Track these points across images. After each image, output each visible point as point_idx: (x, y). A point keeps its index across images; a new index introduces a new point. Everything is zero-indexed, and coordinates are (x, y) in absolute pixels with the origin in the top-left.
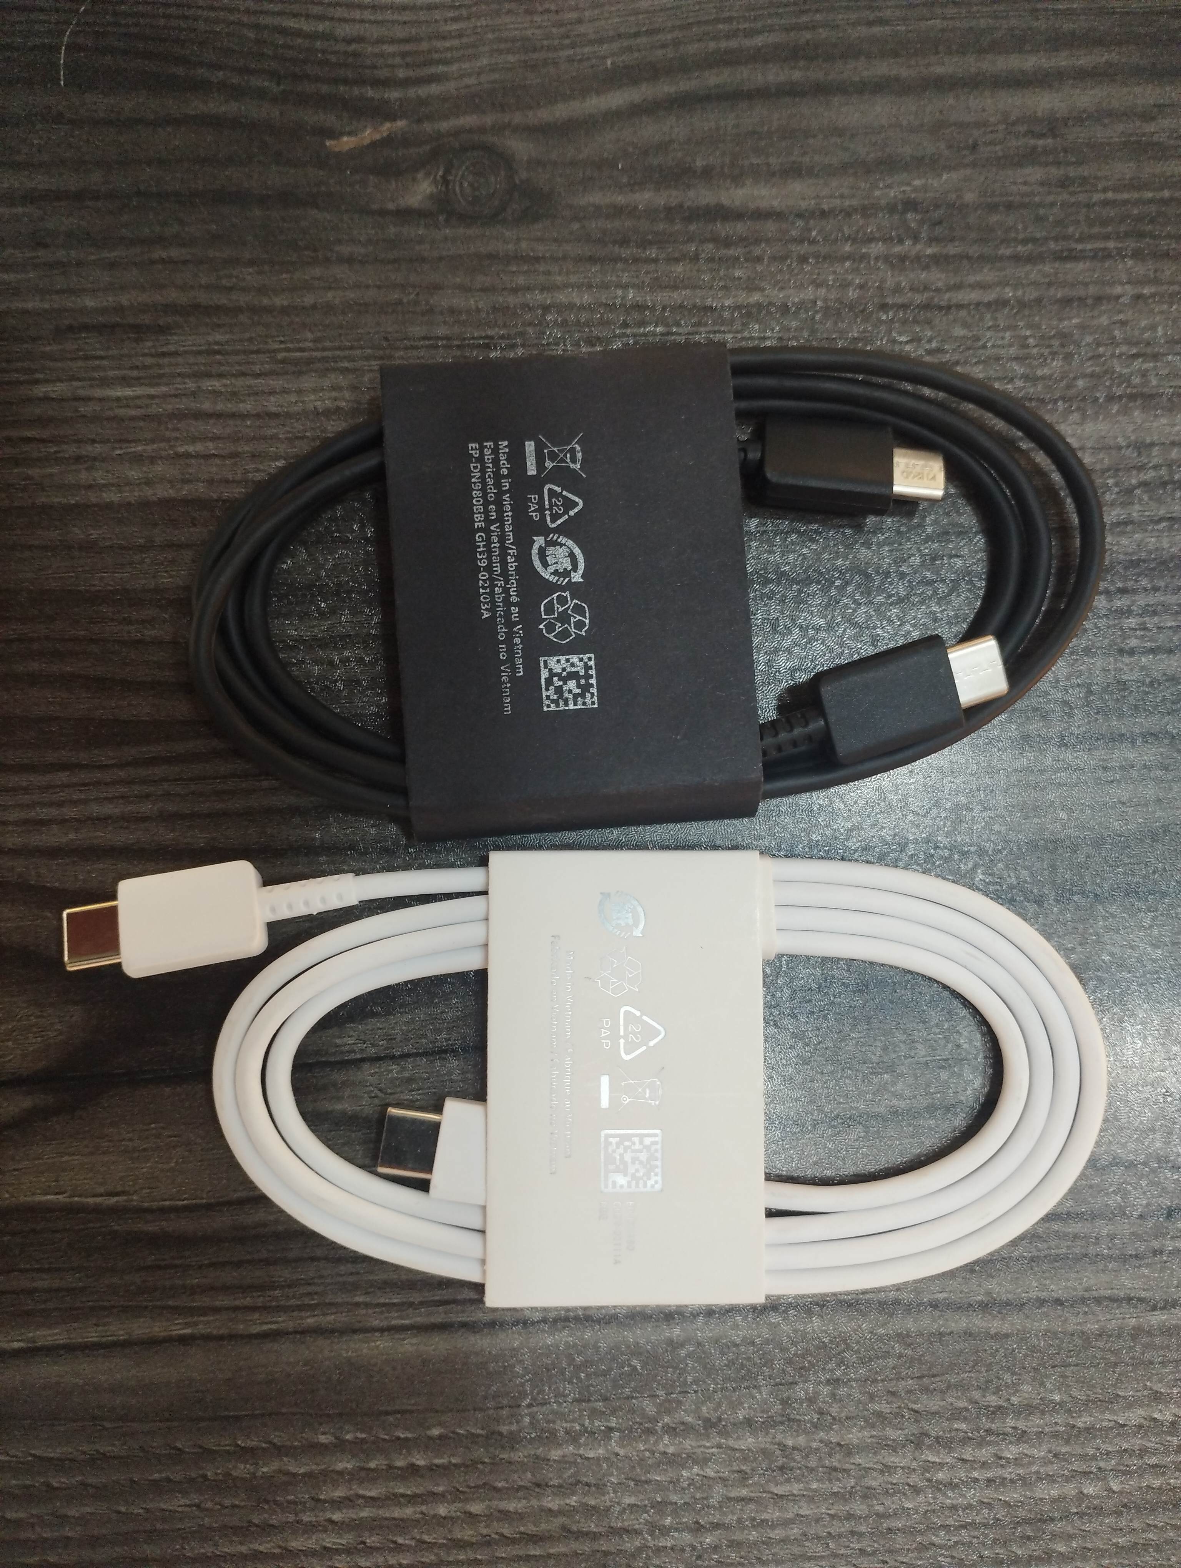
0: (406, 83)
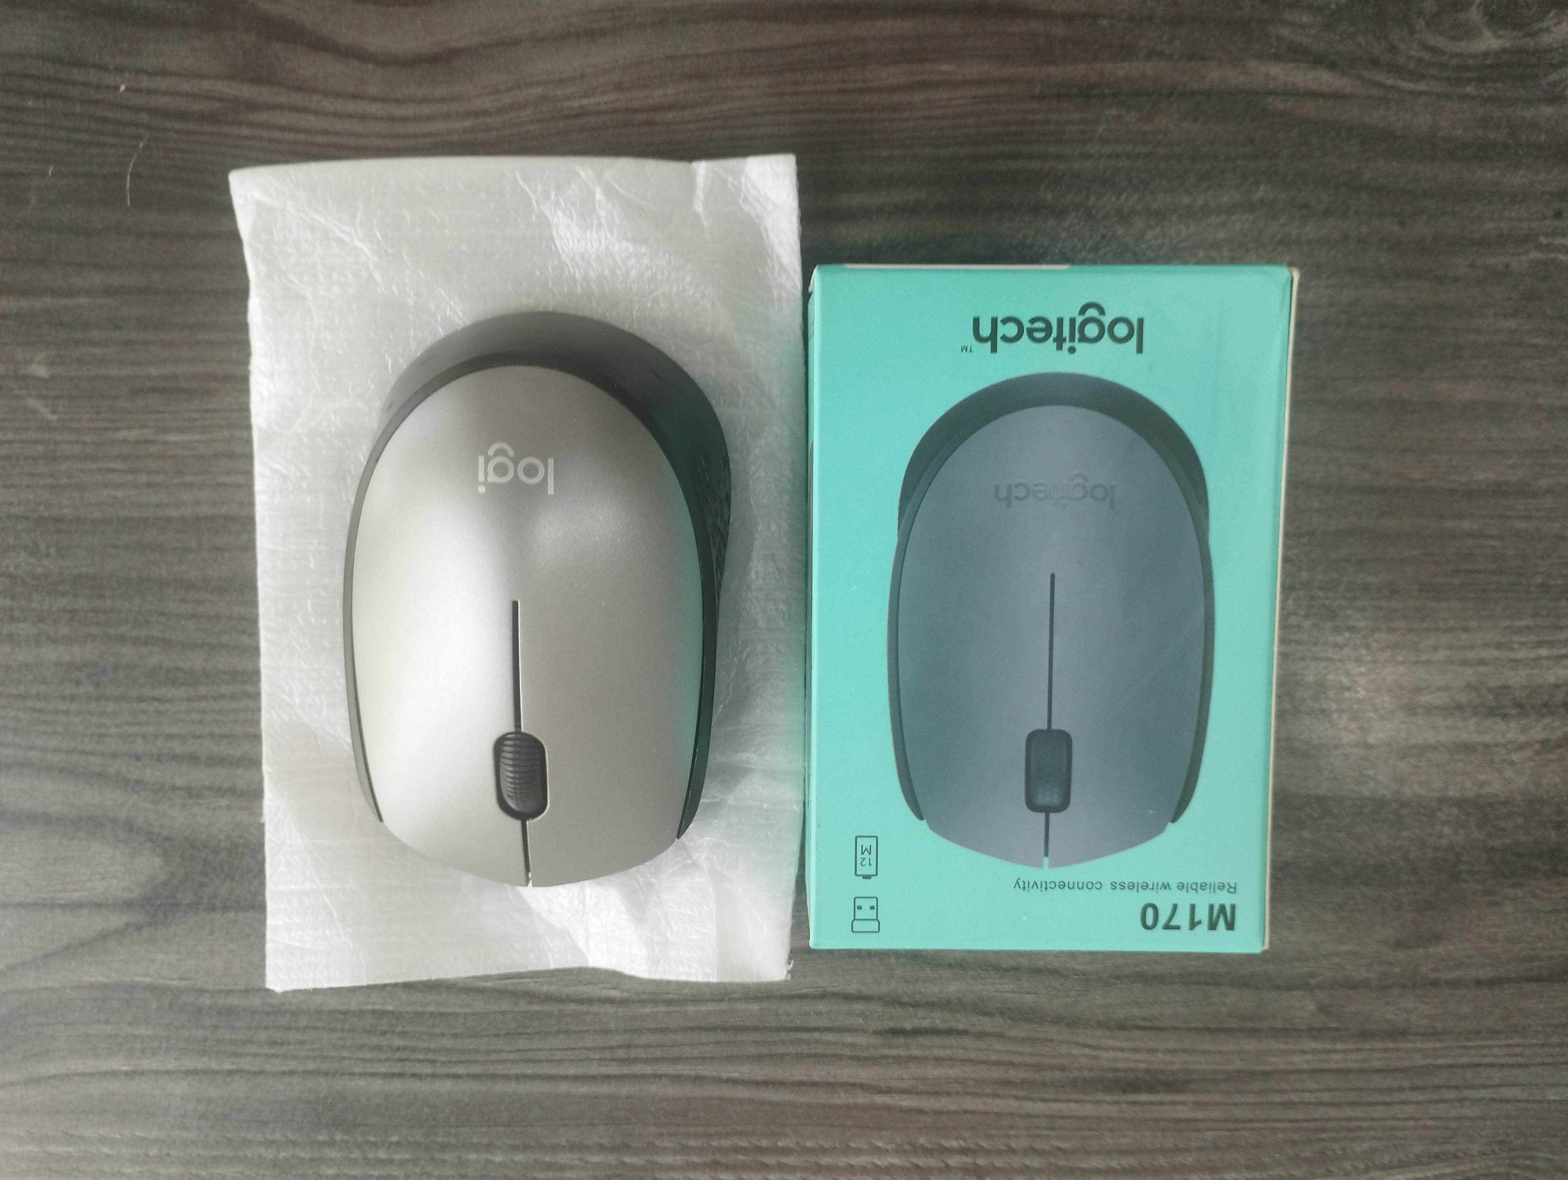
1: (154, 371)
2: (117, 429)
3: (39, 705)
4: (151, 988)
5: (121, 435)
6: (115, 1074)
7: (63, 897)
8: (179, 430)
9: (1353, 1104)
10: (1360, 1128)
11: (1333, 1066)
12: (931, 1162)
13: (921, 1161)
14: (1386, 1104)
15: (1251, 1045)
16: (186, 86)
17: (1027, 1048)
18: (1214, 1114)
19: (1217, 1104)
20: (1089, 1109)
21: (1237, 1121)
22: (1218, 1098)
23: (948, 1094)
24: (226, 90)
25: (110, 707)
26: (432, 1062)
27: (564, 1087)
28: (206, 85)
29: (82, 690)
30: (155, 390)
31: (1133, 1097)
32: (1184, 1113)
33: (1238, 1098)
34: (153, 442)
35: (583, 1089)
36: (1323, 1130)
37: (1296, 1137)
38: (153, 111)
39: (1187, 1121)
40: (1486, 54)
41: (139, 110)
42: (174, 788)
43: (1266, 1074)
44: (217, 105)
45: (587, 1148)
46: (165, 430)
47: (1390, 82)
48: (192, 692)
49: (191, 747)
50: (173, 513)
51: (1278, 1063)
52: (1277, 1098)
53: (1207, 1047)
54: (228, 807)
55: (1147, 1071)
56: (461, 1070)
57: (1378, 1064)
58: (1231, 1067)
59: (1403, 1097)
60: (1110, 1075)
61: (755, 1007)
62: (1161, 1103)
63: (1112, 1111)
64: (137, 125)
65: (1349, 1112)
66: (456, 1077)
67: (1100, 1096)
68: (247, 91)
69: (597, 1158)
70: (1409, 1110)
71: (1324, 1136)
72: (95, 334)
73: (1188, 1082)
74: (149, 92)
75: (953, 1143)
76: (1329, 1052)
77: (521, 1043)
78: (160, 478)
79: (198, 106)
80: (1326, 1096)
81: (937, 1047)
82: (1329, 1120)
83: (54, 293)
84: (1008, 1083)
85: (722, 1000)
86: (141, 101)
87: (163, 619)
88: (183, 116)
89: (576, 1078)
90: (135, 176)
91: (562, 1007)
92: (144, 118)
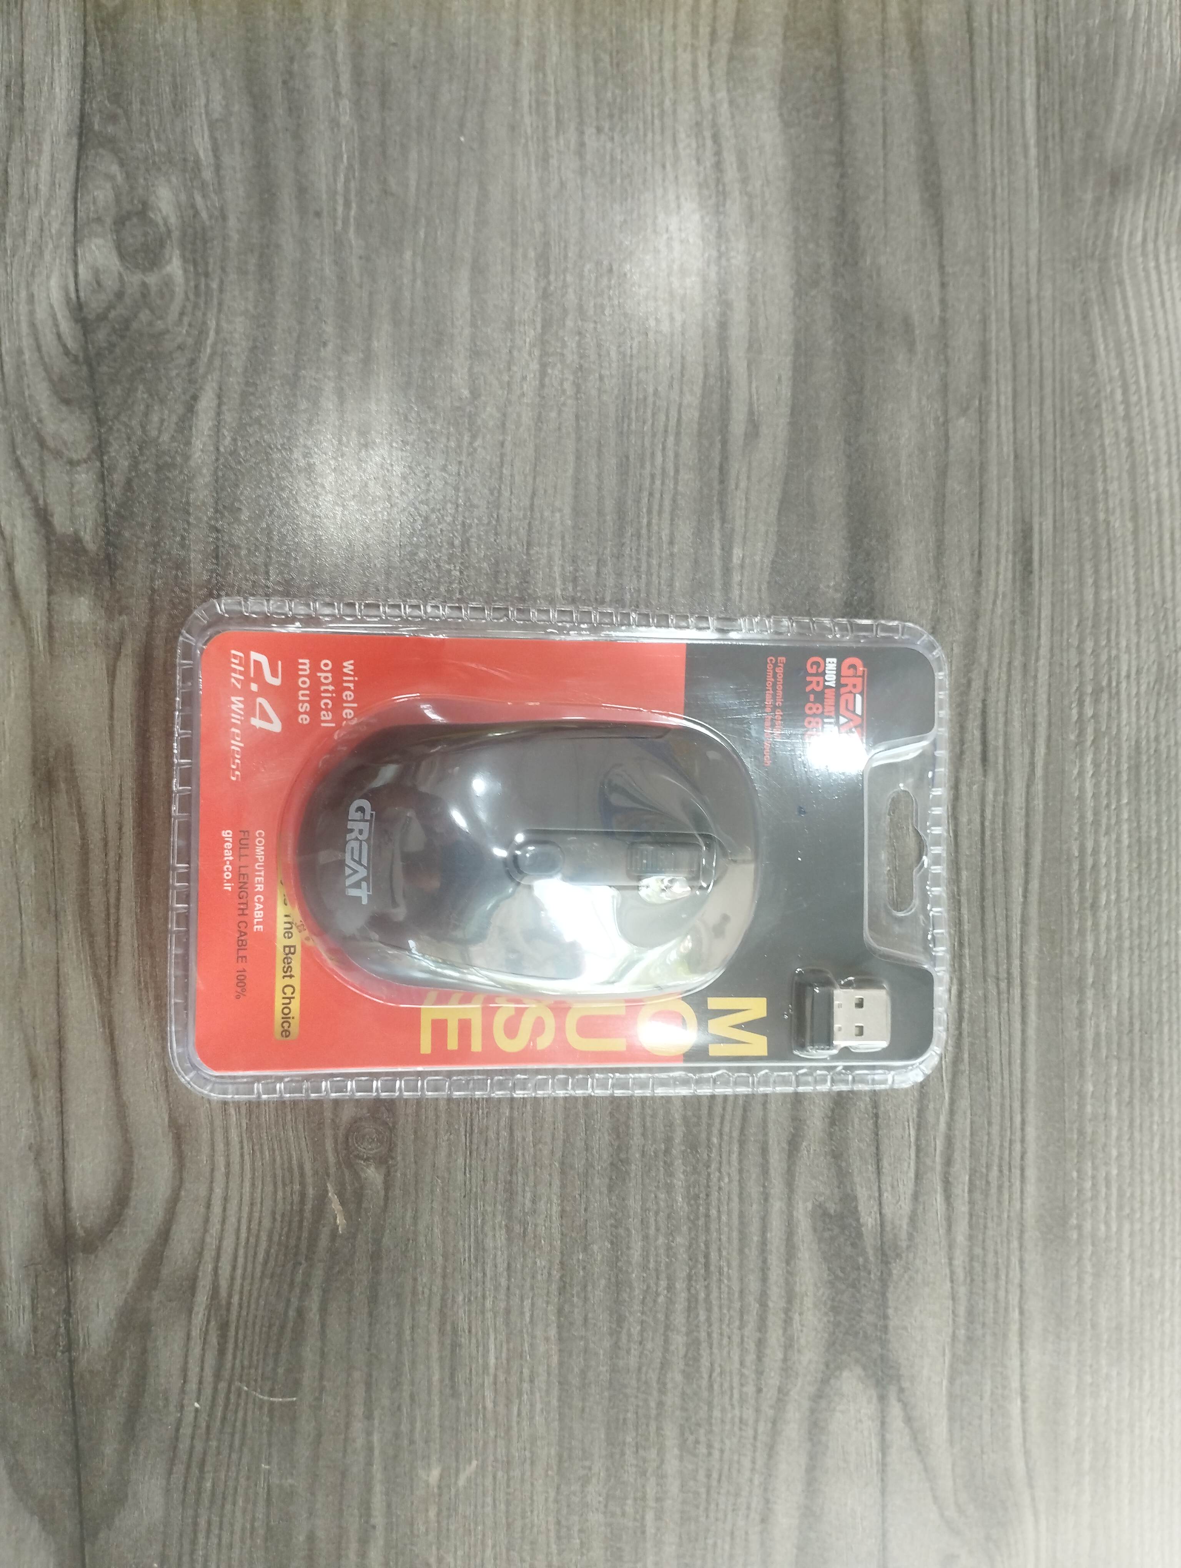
0: (303, 1184)
1: (436, 1378)
2: (484, 1408)
3: (715, 1475)
4: (952, 1380)
5: (489, 1405)
6: (1024, 1411)
7: (876, 1455)
8: (485, 1355)
9: (1041, 387)
10: (1062, 381)
11: (1010, 403)
12: (1090, 730)
13: (1090, 738)
14: (1041, 361)
15: (993, 470)
16: (196, 1351)
17: (997, 651)
18: (1049, 498)
19: (1041, 497)
20: (1046, 601)
21: (1055, 481)
22: (1036, 496)
23: (1035, 715)
24: (200, 1316)
25: (717, 1413)
26: (1011, 1142)
27: (1031, 1032)
28: (195, 1333)
29: (703, 1439)
30: (452, 1376)
31: (1036, 565)
32: (1048, 525)
33: (1036, 480)
34: (495, 1376)
35: (1033, 1017)
36: (1062, 411)
37: (1068, 433)
38: (217, 1376)
39: (1055, 521)
40: (185, 271)
41: (215, 1389)
42: (785, 1360)
43: (1016, 457)
44: (213, 1323)
45: (1082, 1013)
46: (486, 1366)
47: (208, 350)
48: (704, 1345)
49: (751, 1346)
50: (555, 1359)
51: (1007, 449)
52: (1036, 447)
53: (995, 506)
54: (801, 1314)
55: (1015, 553)
56: (1018, 1119)
57: (1009, 367)
58: (1011, 486)
59: (1035, 345)
60: (1018, 584)
61: (964, 874)
62: (1041, 542)
63: (1047, 582)
64: (229, 1392)
65: (1048, 390)
66: (1023, 1122)
67: (1036, 592)
68: (202, 1298)
69: (1089, 1006)
70: (1046, 341)
71: (1067, 410)
72: (404, 1428)
73: (1023, 521)
74: (200, 1382)
75: (1075, 712)
76: (998, 405)
77: (996, 1068)
78: (526, 1371)
79: (214, 1340)
80: (1035, 409)
81: (996, 724)
82: (1054, 406)
83: (369, 1464)
84: (1025, 666)
85: (959, 901)
86: (208, 1391)
87: (644, 1369)
88: (222, 1352)
89: (1024, 1022)
90: (271, 1393)
91: (965, 1034)
92: (223, 1385)
